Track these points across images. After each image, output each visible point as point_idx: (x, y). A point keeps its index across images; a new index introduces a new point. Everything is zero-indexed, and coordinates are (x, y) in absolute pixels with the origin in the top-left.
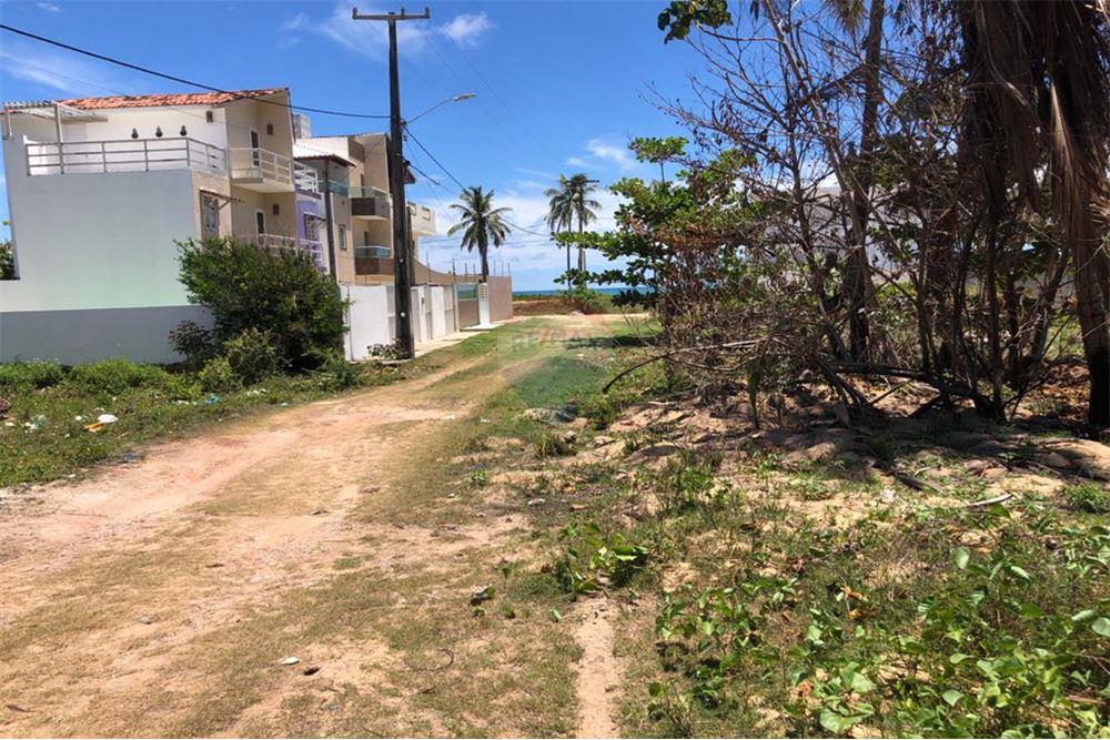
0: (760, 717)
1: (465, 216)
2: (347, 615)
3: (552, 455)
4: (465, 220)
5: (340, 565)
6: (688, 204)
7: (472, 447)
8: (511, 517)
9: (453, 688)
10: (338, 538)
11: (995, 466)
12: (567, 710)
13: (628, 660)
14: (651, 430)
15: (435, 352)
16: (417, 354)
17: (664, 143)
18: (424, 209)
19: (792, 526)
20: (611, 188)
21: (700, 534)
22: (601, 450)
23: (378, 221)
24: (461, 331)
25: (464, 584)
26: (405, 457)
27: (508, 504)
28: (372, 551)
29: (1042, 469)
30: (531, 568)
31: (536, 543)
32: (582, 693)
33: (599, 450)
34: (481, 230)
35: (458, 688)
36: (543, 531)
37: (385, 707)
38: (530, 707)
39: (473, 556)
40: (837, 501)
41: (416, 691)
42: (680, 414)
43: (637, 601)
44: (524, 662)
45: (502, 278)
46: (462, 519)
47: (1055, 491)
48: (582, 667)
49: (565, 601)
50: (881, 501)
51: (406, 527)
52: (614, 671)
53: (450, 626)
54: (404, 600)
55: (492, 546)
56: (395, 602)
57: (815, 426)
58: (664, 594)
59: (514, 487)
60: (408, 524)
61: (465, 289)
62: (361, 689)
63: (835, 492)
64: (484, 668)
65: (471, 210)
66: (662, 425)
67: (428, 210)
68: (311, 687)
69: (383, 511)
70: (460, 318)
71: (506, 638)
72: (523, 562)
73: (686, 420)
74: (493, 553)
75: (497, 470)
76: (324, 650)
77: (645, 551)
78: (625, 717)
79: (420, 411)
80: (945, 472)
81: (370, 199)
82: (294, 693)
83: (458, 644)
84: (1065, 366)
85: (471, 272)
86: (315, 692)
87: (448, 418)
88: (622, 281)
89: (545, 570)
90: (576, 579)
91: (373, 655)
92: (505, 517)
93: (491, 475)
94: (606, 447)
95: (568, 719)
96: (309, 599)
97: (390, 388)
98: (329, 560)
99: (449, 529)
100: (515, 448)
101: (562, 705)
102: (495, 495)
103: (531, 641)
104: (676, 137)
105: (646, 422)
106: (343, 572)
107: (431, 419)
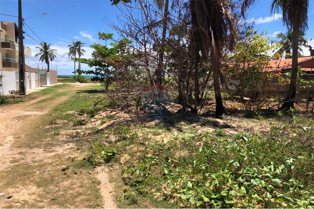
0: (155, 195)
1: (41, 51)
2: (19, 178)
3: (79, 125)
4: (41, 52)
5: (12, 162)
6: (113, 53)
7: (51, 123)
8: (69, 144)
9: (61, 197)
10: (9, 153)
11: (198, 125)
12: (99, 200)
13: (114, 183)
14: (108, 117)
15: (33, 93)
16: (27, 94)
17: (107, 35)
18: (27, 47)
19: (153, 143)
20: (91, 46)
21: (129, 146)
22: (94, 123)
23: (11, 50)
24: (41, 87)
25: (57, 165)
26: (28, 126)
27: (67, 140)
28: (23, 157)
29: (208, 126)
30: (79, 159)
31: (79, 151)
32: (102, 194)
33: (93, 123)
34: (46, 56)
35: (63, 197)
36: (80, 148)
37: (39, 206)
38: (88, 200)
39: (59, 156)
40: (163, 135)
41: (49, 200)
42: (116, 112)
43: (114, 166)
44: (83, 187)
45: (54, 71)
46: (52, 145)
47: (213, 131)
48: (101, 187)
49: (92, 168)
50: (174, 135)
51: (34, 148)
52: (111, 187)
53: (57, 178)
54: (38, 172)
55: (64, 153)
56: (35, 172)
57: (153, 115)
58: (121, 164)
59: (68, 135)
60: (34, 147)
61: (42, 74)
62: (30, 201)
63: (162, 133)
64: (70, 190)
65: (43, 49)
66: (111, 116)
67: (29, 48)
68: (11, 202)
69: (24, 144)
70: (40, 83)
71: (76, 180)
72: (76, 157)
73: (118, 114)
74: (66, 155)
75: (61, 130)
76: (13, 190)
77: (115, 152)
78: (117, 200)
79: (31, 112)
80: (187, 127)
81: (8, 43)
82: (5, 205)
83: (60, 184)
84: (207, 101)
85: (44, 68)
86: (13, 204)
87: (41, 114)
88: (94, 74)
89: (84, 159)
90: (95, 161)
91: (31, 190)
92: (67, 144)
93: (60, 131)
94: (95, 122)
95: (100, 202)
96: (3, 174)
97: (18, 105)
98: (7, 160)
99: (49, 148)
100: (66, 123)
101: (97, 198)
102: (62, 138)
103: (84, 180)
104: (110, 33)
105: (106, 115)
106: (14, 164)
107: (35, 114)
